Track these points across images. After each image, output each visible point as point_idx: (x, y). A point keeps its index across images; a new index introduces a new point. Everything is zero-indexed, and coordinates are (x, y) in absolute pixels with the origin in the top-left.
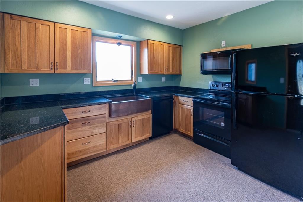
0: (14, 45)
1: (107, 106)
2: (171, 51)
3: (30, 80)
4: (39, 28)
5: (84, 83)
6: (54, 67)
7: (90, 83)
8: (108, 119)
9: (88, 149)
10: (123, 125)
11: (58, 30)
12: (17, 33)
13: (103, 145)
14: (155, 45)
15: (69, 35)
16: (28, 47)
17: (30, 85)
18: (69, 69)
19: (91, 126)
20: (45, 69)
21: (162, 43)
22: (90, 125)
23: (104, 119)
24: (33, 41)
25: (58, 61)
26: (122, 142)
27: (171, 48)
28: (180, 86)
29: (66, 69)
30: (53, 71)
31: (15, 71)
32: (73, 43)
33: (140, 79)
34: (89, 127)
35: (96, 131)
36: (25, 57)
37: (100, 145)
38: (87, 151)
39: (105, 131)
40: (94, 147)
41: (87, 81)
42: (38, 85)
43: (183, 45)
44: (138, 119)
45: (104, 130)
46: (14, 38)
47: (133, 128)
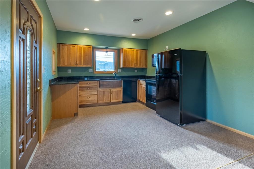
0: (63, 55)
1: (98, 82)
2: (139, 54)
3: (68, 70)
4: (71, 48)
5: (90, 72)
6: (77, 64)
7: (92, 72)
8: (99, 89)
9: (89, 100)
10: (106, 92)
11: (78, 48)
12: (64, 51)
13: (96, 100)
14: (127, 51)
15: (82, 50)
16: (68, 56)
17: (68, 72)
18: (82, 65)
19: (91, 90)
20: (73, 65)
21: (132, 49)
22: (90, 90)
23: (97, 88)
24: (69, 53)
25: (78, 61)
26: (106, 100)
27: (139, 52)
29: (81, 65)
30: (76, 66)
31: (63, 66)
32: (84, 53)
33: (120, 71)
34: (90, 91)
35: (93, 93)
36: (66, 60)
37: (94, 100)
38: (89, 101)
39: (97, 94)
40: (92, 100)
41: (91, 71)
42: (71, 72)
43: (148, 49)
44: (114, 90)
45: (96, 93)
46: (63, 53)
47: (112, 95)
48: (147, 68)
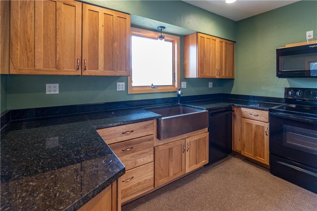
0: (25, 32)
1: (155, 124)
2: (224, 49)
3: (47, 85)
4: (60, 9)
5: (118, 90)
6: (81, 65)
7: (124, 89)
8: (156, 142)
9: (130, 188)
10: (174, 149)
11: (87, 14)
12: (29, 16)
13: (149, 180)
14: (206, 39)
15: (101, 22)
16: (46, 36)
17: (47, 93)
18: (101, 70)
19: (134, 154)
20: (69, 69)
21: (214, 38)
22: (133, 152)
23: (150, 142)
24: (52, 27)
25: (86, 57)
26: (173, 174)
27: (224, 44)
28: (232, 93)
29: (97, 69)
30: (79, 73)
31: (26, 71)
32: (107, 33)
33: (184, 85)
34: (132, 155)
35: (141, 161)
36: (40, 50)
37: (145, 180)
38: (129, 191)
39: (152, 159)
40: (139, 184)
41: (121, 86)
42: (57, 92)
43: (237, 41)
44: (193, 140)
45: (150, 158)
46: (25, 22)
47: (187, 153)
48: (234, 79)
